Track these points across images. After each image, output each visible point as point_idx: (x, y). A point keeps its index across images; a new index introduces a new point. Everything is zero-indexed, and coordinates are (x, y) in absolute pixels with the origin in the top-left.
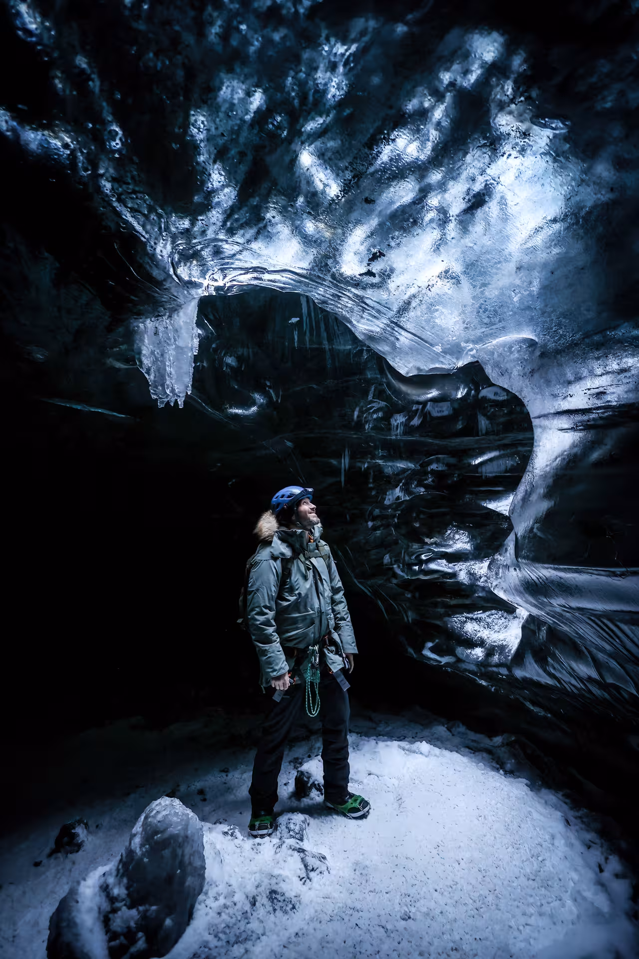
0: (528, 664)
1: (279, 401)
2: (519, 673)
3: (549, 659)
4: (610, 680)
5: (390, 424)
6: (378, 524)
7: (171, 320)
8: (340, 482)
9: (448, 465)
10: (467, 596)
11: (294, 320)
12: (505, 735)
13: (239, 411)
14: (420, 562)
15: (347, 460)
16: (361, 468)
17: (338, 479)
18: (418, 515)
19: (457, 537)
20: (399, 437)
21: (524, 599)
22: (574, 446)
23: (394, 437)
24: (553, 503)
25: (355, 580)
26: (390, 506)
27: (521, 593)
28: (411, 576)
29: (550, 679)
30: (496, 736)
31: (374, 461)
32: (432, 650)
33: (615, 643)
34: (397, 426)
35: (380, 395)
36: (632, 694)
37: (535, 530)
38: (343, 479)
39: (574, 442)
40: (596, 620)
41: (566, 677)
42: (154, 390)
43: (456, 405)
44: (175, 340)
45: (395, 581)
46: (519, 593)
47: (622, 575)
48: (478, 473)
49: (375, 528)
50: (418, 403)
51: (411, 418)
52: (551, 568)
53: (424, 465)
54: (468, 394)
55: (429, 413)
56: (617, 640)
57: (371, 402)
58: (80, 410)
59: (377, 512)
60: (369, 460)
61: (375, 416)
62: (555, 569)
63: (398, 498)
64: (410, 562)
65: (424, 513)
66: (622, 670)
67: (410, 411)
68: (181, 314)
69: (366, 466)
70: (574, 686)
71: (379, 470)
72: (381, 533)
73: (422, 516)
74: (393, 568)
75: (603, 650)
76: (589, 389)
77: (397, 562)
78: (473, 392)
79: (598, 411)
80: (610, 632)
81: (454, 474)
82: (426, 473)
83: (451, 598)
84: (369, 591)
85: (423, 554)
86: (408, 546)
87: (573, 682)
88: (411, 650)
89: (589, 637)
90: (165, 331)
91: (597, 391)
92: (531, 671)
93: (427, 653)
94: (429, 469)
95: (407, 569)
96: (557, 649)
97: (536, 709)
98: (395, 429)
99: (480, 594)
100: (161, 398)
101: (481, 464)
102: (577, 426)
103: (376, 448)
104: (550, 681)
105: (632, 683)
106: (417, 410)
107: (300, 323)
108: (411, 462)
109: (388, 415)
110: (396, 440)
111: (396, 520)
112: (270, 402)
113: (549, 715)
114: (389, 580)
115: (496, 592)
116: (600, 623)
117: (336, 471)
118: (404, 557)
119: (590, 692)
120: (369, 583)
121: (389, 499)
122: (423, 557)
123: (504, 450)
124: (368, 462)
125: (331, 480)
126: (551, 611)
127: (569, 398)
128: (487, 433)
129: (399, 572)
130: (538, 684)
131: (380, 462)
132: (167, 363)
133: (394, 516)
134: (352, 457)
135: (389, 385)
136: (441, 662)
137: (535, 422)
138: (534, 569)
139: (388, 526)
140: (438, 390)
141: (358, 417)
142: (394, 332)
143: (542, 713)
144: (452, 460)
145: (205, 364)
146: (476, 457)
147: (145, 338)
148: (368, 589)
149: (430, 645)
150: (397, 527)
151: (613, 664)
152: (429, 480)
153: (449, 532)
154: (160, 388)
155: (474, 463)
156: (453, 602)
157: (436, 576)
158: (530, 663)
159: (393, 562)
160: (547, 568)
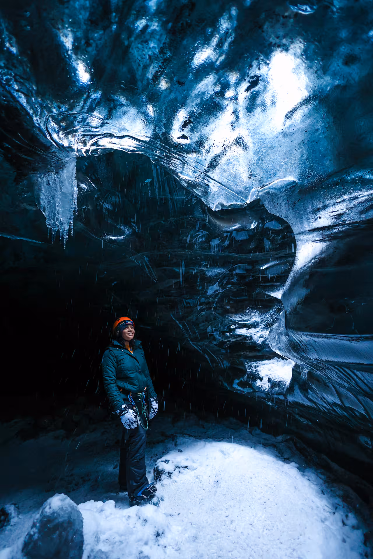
0: (296, 393)
1: (140, 231)
2: (290, 399)
3: (309, 391)
4: (348, 405)
5: (210, 245)
6: (204, 308)
7: (58, 175)
8: (180, 281)
9: (247, 270)
10: (259, 351)
11: (148, 181)
12: (284, 435)
13: (114, 238)
14: (231, 330)
15: (184, 269)
16: (192, 273)
17: (178, 280)
18: (229, 301)
19: (253, 314)
20: (216, 253)
21: (292, 355)
22: (322, 252)
23: (213, 253)
24: (309, 290)
25: (191, 342)
26: (211, 296)
27: (290, 351)
28: (225, 339)
29: (310, 403)
30: (279, 435)
31: (200, 268)
32: (239, 384)
33: (351, 382)
34: (215, 246)
35: (204, 227)
36: (362, 414)
37: (298, 309)
38: (181, 280)
39: (322, 249)
40: (339, 368)
41: (320, 402)
42: (48, 222)
43: (251, 233)
44: (61, 189)
45: (214, 342)
46: (289, 351)
47: (358, 339)
48: (264, 275)
49: (202, 310)
50: (228, 232)
51: (223, 241)
52: (308, 335)
53: (231, 270)
54: (258, 226)
55: (234, 238)
56: (353, 381)
57: (198, 231)
58: (9, 239)
59: (203, 300)
60: (197, 268)
61: (200, 240)
62: (311, 336)
63: (216, 291)
64: (224, 330)
65: (232, 300)
66: (356, 399)
67: (223, 237)
68: (65, 171)
69: (195, 271)
70: (325, 407)
71: (203, 273)
72: (206, 313)
73: (231, 302)
74: (213, 334)
75: (343, 386)
76: (332, 212)
77: (216, 330)
78: (261, 225)
79: (338, 227)
80: (348, 376)
81: (250, 276)
82: (232, 275)
83: (249, 352)
84: (200, 349)
85: (232, 325)
86: (223, 320)
87: (325, 405)
88: (226, 385)
89: (334, 378)
90: (54, 182)
91: (337, 213)
92: (298, 397)
93: (236, 386)
94: (235, 273)
95: (222, 334)
96: (313, 384)
97: (302, 420)
98: (213, 248)
99: (267, 350)
100: (53, 228)
101: (266, 269)
102: (324, 238)
103: (202, 260)
104: (309, 404)
105: (362, 407)
106: (227, 236)
107: (152, 183)
108: (224, 268)
109: (209, 239)
110: (214, 255)
111: (215, 305)
112: (134, 233)
113: (310, 423)
114: (210, 342)
115: (274, 350)
116: (341, 370)
117: (177, 275)
118: (220, 327)
119: (335, 411)
120: (199, 344)
121: (210, 292)
122: (232, 327)
123: (280, 260)
124: (197, 269)
125: (174, 281)
126: (309, 362)
127: (319, 220)
128: (270, 250)
129: (218, 337)
130: (302, 405)
131: (204, 269)
132: (57, 204)
133: (214, 303)
134: (187, 266)
135: (210, 221)
136: (244, 392)
137: (297, 237)
138: (297, 335)
139: (210, 308)
140: (239, 224)
141: (190, 241)
142: (205, 180)
143: (306, 422)
144: (249, 267)
145: (89, 207)
146: (263, 264)
147: (42, 188)
148: (198, 348)
149: (237, 381)
150: (215, 308)
151: (350, 395)
152: (235, 279)
153: (248, 311)
154: (52, 221)
155: (262, 269)
156: (251, 354)
157: (240, 338)
158: (297, 393)
159: (213, 331)
160: (306, 335)
